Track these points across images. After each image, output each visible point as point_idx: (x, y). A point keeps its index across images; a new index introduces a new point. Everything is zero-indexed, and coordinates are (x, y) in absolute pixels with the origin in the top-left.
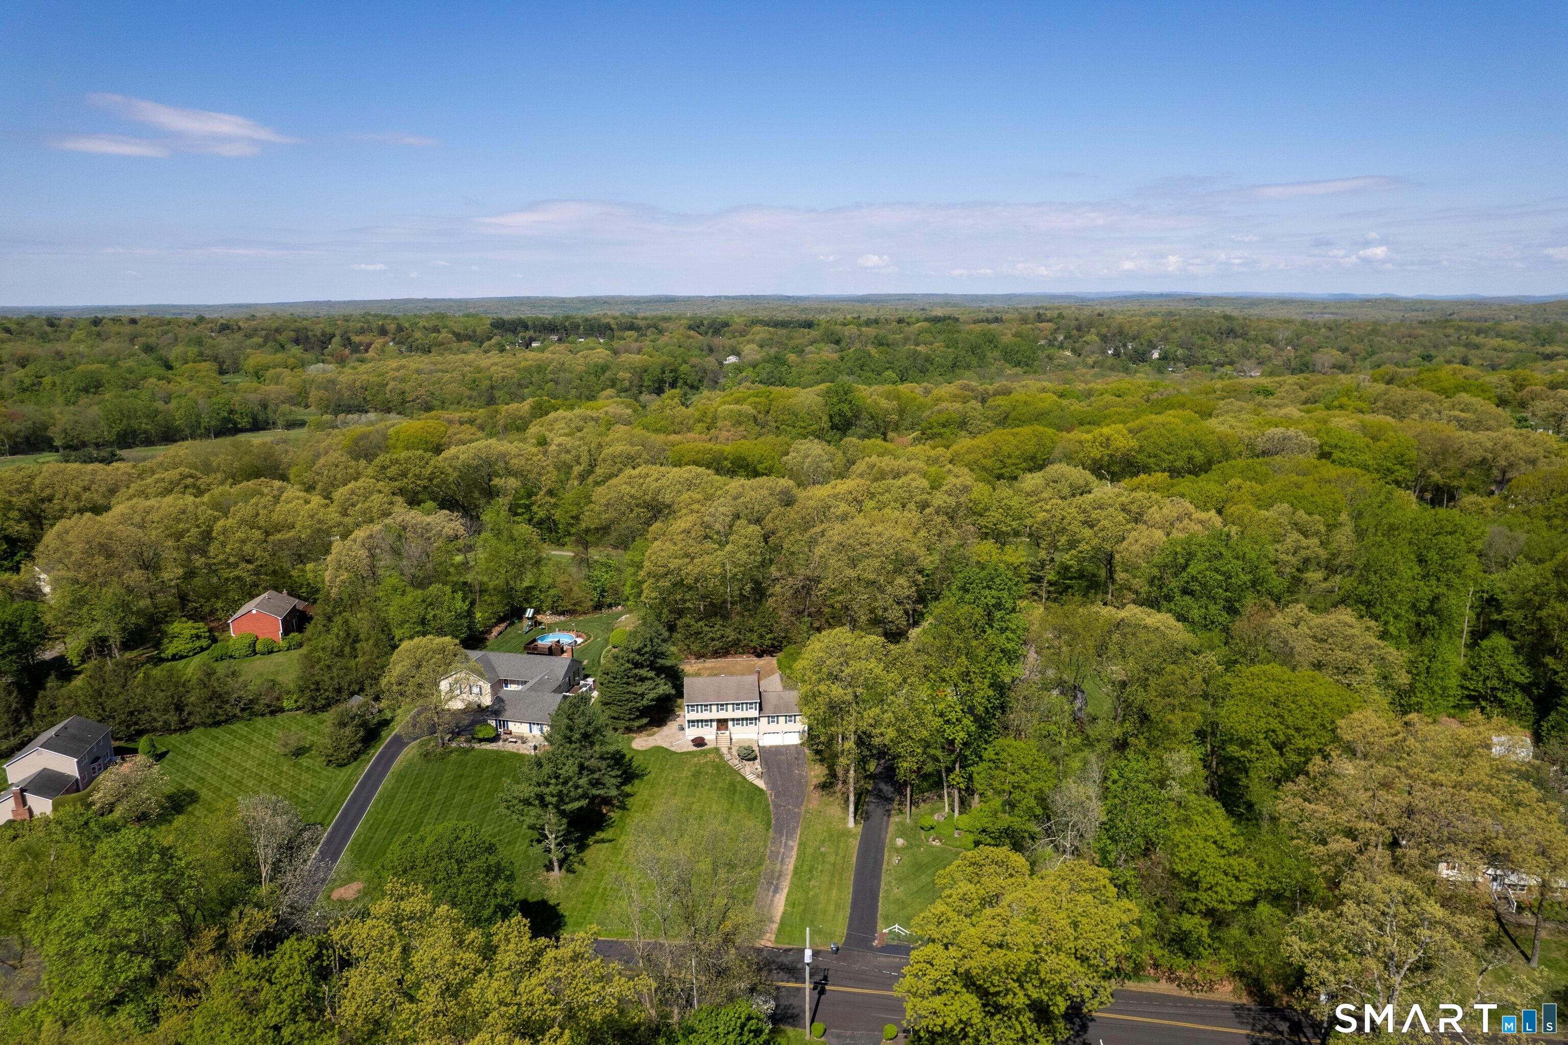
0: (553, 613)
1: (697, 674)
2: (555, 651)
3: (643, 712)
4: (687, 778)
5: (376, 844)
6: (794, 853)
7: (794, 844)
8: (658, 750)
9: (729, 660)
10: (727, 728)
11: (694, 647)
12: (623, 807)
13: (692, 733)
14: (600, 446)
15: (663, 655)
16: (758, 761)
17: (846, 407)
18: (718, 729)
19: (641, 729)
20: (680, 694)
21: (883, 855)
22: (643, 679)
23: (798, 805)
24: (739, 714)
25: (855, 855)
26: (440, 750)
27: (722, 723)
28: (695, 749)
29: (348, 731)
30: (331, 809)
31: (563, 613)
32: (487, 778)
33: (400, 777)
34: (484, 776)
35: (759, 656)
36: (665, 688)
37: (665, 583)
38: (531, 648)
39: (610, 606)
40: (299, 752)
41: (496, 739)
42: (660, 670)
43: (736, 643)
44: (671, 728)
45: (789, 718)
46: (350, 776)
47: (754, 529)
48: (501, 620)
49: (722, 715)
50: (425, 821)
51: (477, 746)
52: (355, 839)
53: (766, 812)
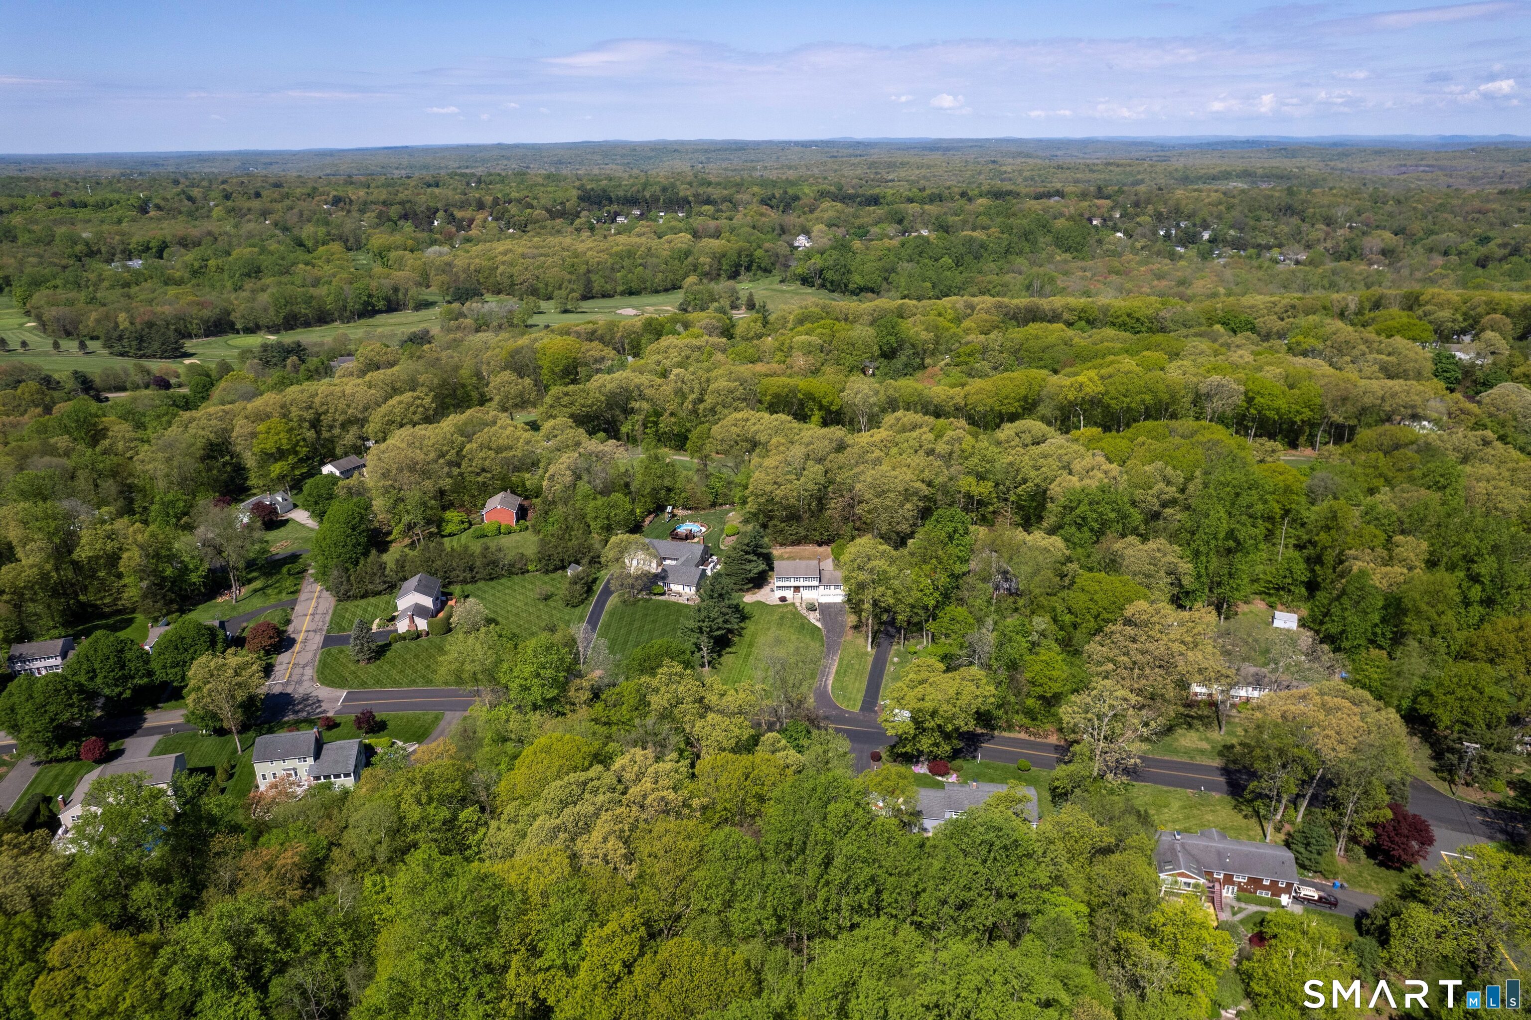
0: (684, 509)
1: (781, 558)
2: (689, 536)
3: (751, 580)
4: (776, 620)
6: (836, 663)
7: (837, 658)
8: (759, 603)
9: (801, 547)
10: (799, 591)
11: (779, 539)
12: (740, 635)
13: (779, 594)
14: (708, 380)
15: (761, 547)
16: (818, 611)
17: (892, 339)
18: (795, 592)
19: (748, 590)
20: (772, 569)
21: (886, 666)
22: (750, 561)
23: (840, 637)
24: (807, 583)
25: (870, 665)
26: (632, 599)
27: (797, 589)
28: (781, 603)
29: (578, 587)
31: (690, 509)
32: (663, 615)
33: (612, 614)
34: (661, 615)
35: (820, 545)
36: (763, 567)
37: (762, 500)
38: (675, 536)
39: (721, 505)
40: (547, 598)
41: (664, 594)
42: (759, 555)
43: (806, 537)
44: (766, 590)
45: (837, 586)
46: (582, 612)
47: (819, 468)
48: (650, 513)
49: (797, 584)
51: (653, 597)
53: (822, 640)
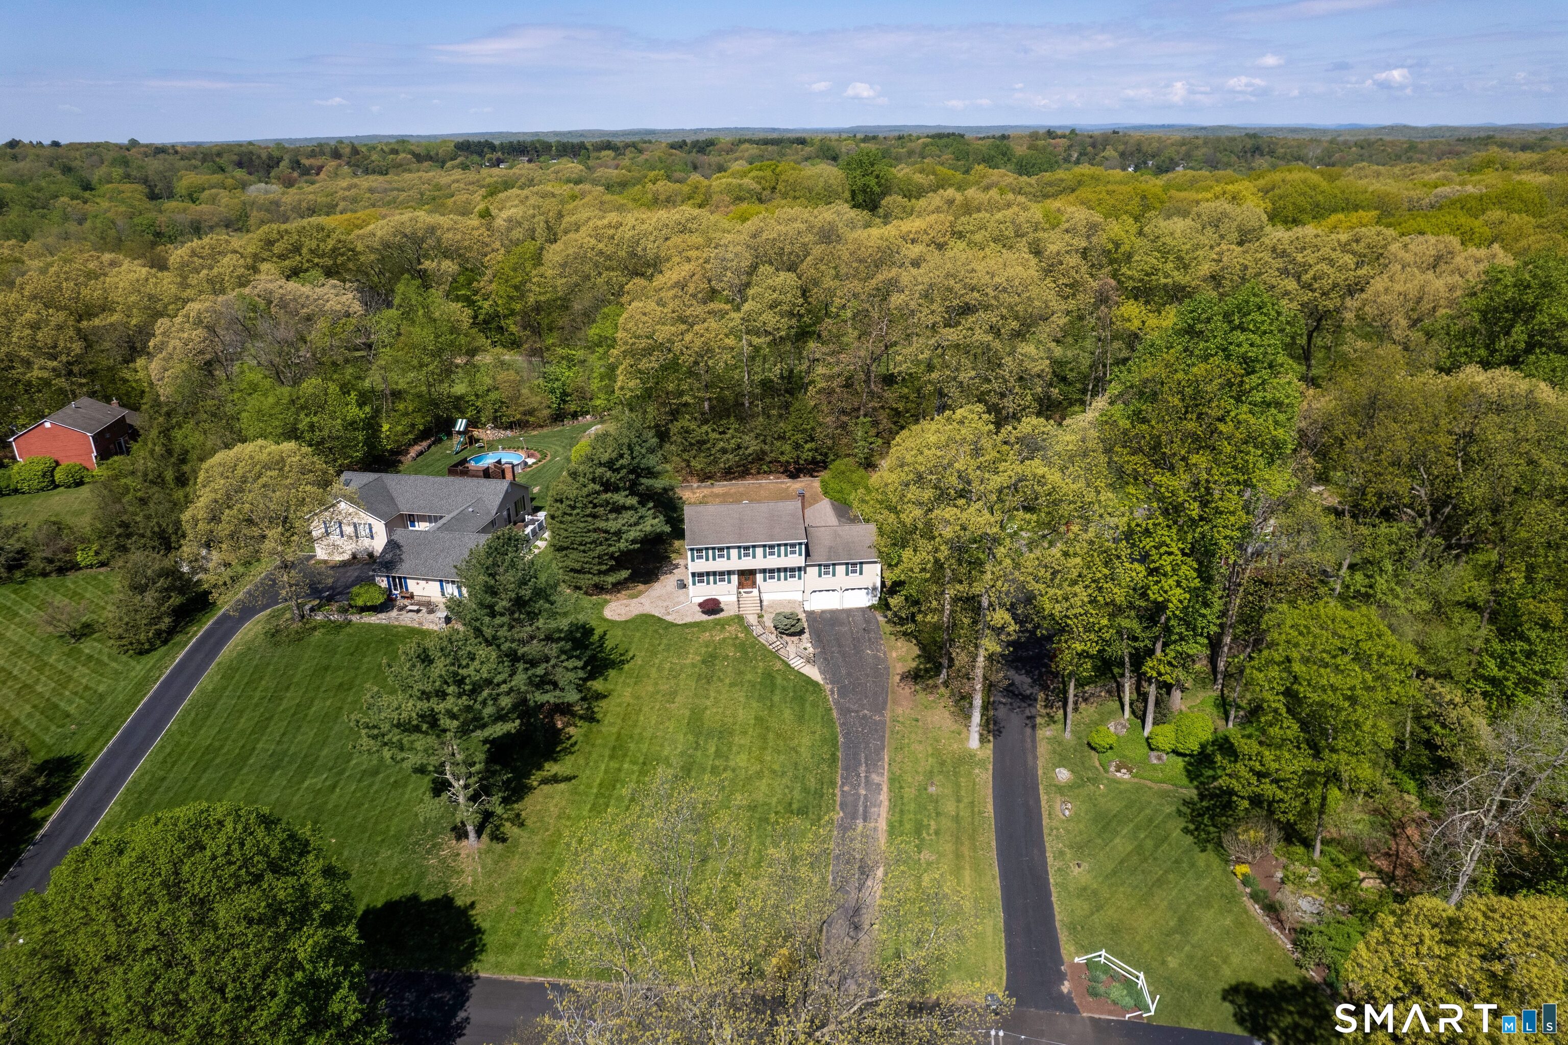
0: (496, 427)
1: (703, 502)
2: (495, 472)
3: (622, 560)
4: (694, 665)
5: (168, 789)
6: (884, 797)
7: (882, 779)
8: (646, 620)
9: (749, 482)
10: (754, 584)
11: (697, 464)
12: (591, 718)
13: (699, 593)
15: (651, 473)
16: (806, 635)
18: (741, 585)
19: (618, 587)
20: (679, 534)
21: (1038, 800)
22: (618, 509)
23: (880, 708)
24: (773, 562)
25: (990, 800)
26: (296, 626)
27: (747, 577)
28: (705, 617)
29: (150, 597)
30: (105, 727)
31: (510, 426)
32: (369, 670)
33: (229, 672)
34: (364, 668)
35: (794, 476)
36: (654, 523)
37: (650, 364)
38: (459, 469)
39: (575, 415)
40: (85, 631)
41: (385, 607)
42: (646, 497)
43: (760, 457)
44: (666, 584)
45: (854, 566)
46: (150, 670)
47: (786, 278)
48: (424, 435)
49: (747, 563)
50: (260, 746)
51: (355, 618)
52: (134, 782)
53: (828, 722)
